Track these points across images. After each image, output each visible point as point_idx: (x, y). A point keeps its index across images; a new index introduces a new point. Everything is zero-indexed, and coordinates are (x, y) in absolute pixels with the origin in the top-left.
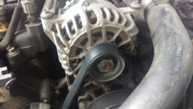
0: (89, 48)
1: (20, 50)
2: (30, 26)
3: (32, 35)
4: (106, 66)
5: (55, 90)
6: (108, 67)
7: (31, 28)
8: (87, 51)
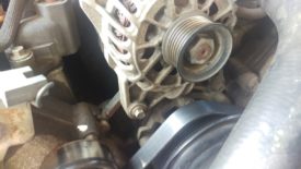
0: (168, 25)
1: (34, 51)
2: (48, 5)
3: (52, 23)
4: (203, 52)
5: (99, 120)
6: (206, 53)
7: (50, 8)
8: (165, 30)
